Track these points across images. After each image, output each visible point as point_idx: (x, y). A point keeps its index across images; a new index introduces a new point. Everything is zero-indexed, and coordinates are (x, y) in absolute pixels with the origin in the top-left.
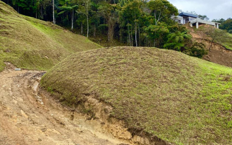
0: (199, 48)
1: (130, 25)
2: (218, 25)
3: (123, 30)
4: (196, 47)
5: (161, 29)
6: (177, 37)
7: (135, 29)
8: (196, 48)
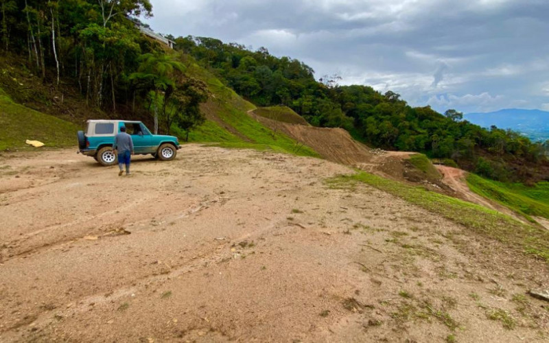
0: (201, 92)
1: (34, 11)
2: (172, 45)
3: (12, 20)
4: (194, 89)
5: (123, 40)
6: (160, 63)
7: (51, 25)
8: (195, 92)
